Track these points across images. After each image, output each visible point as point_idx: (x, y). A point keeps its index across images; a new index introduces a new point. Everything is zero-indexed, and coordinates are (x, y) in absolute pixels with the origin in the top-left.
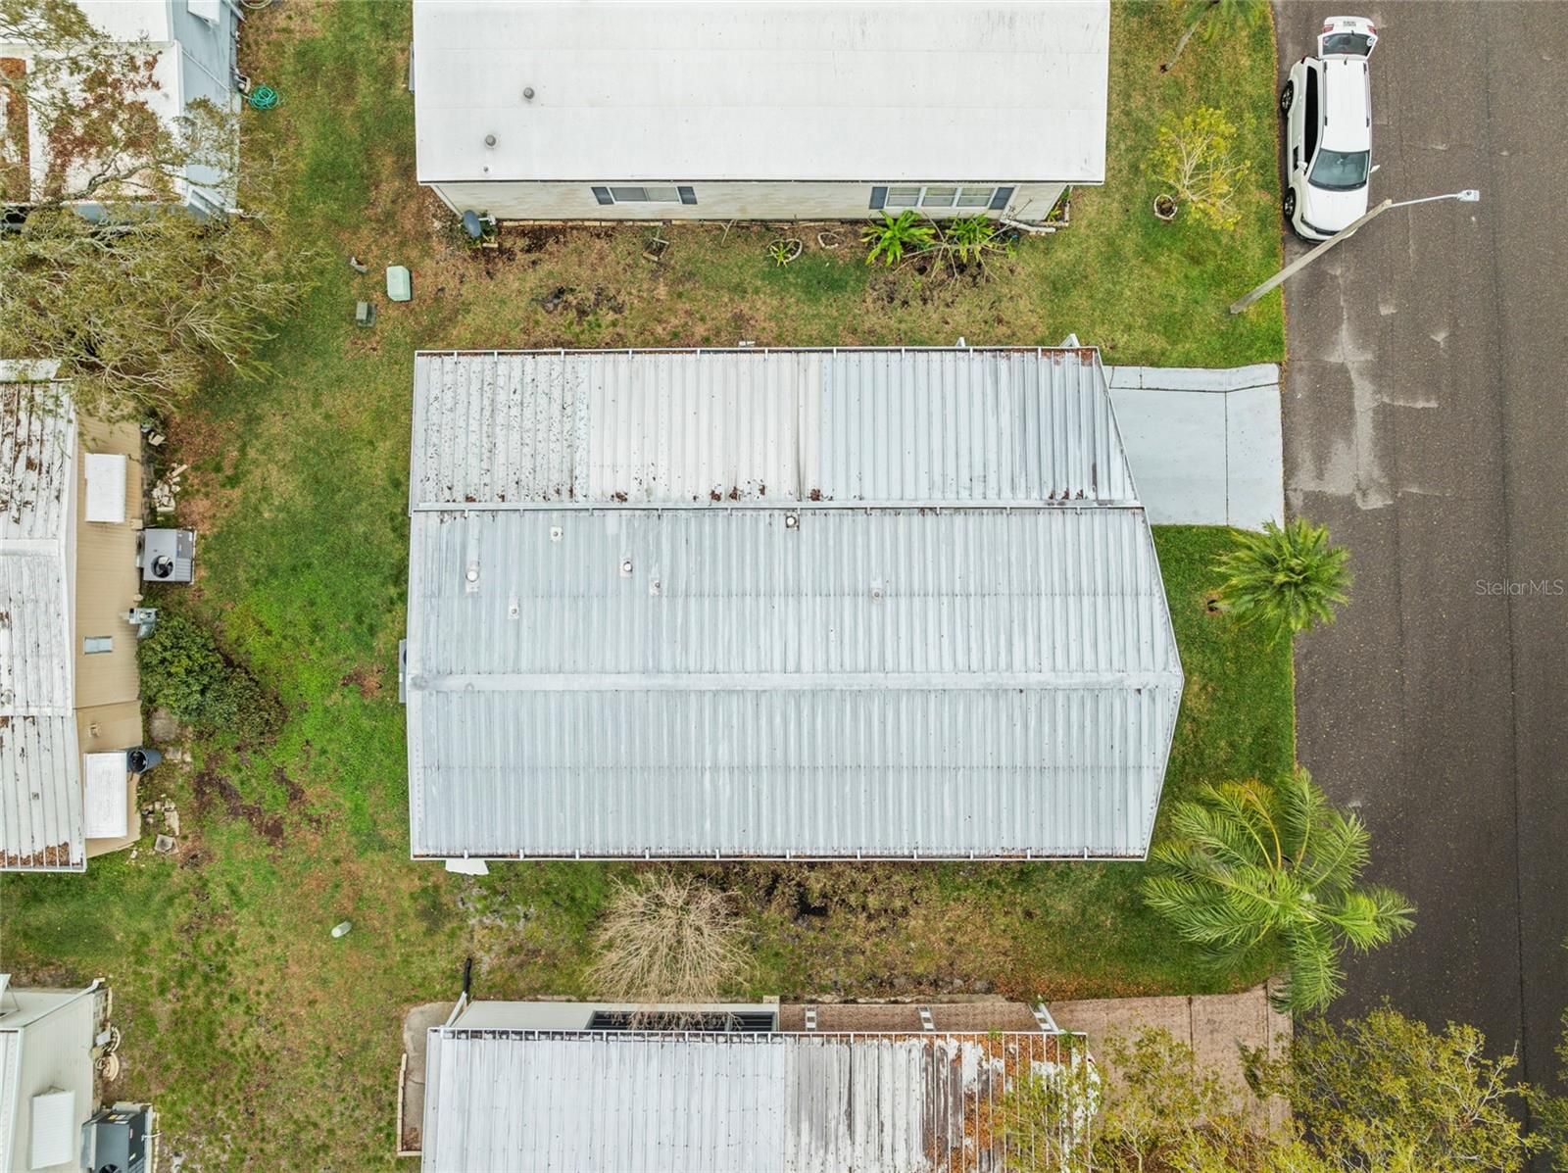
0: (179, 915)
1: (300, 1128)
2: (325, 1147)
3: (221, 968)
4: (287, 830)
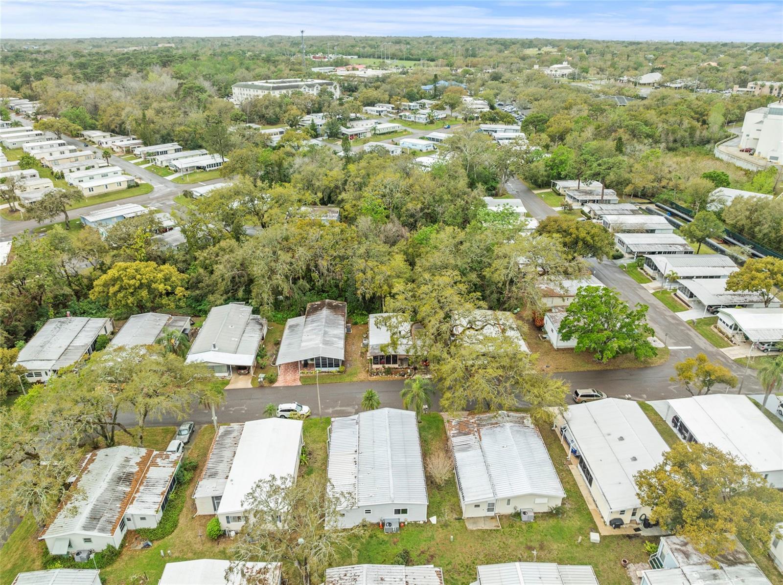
0: (456, 576)
1: (500, 548)
2: (504, 543)
3: (467, 566)
4: (432, 554)
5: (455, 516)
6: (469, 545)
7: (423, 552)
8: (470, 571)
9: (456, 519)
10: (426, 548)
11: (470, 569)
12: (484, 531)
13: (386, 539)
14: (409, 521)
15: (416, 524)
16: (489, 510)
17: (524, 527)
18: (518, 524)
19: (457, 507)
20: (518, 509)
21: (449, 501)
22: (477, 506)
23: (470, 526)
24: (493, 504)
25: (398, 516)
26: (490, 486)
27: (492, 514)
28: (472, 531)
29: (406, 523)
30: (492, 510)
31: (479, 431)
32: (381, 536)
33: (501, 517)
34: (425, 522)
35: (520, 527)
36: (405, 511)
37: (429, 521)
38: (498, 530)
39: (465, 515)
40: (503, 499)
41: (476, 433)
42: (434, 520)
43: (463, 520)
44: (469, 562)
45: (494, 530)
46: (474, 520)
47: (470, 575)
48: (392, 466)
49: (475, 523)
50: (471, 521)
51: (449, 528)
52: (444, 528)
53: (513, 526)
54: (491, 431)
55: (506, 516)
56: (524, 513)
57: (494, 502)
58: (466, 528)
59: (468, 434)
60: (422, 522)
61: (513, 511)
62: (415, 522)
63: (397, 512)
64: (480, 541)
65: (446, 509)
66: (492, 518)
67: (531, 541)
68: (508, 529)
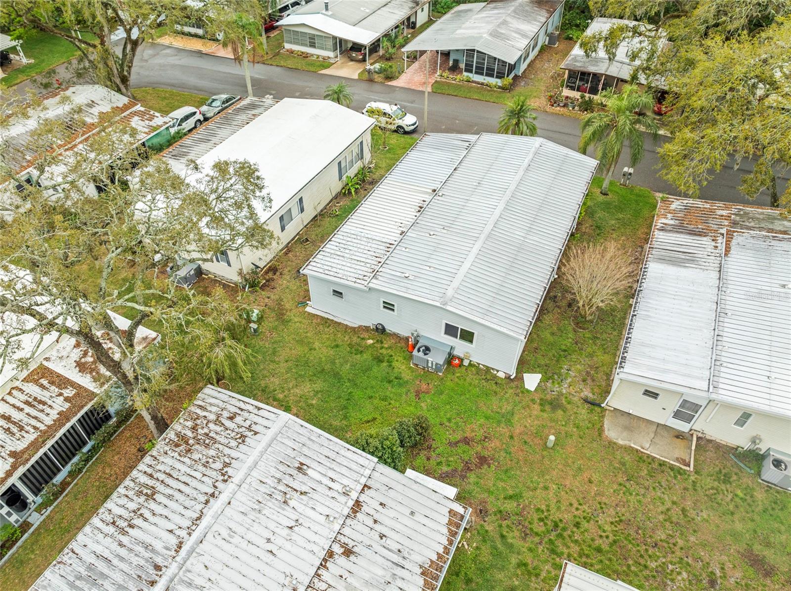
0: (514, 537)
3: (556, 526)
4: (485, 453)
5: (587, 393)
6: (586, 475)
7: (466, 441)
8: (559, 543)
9: (586, 400)
10: (480, 434)
11: (560, 536)
12: (641, 458)
13: (407, 376)
14: (475, 360)
15: (487, 373)
16: (677, 415)
17: (759, 495)
18: (747, 481)
19: (600, 376)
20: (763, 447)
21: (591, 356)
22: (651, 394)
23: (612, 432)
24: (696, 407)
25: (450, 341)
26: (707, 363)
27: (683, 426)
28: (612, 444)
29: (466, 363)
30: (688, 419)
31: (729, 236)
32: (400, 366)
33: (704, 443)
34: (508, 377)
35: (749, 491)
36: (468, 336)
37: (519, 378)
38: (680, 472)
39: (614, 401)
40: (729, 407)
41: (720, 240)
42: (532, 381)
43: (604, 410)
44: (567, 517)
45: (672, 468)
46: (631, 421)
47: (553, 552)
48: (489, 236)
49: (627, 428)
50: (623, 420)
51: (560, 412)
52: (547, 408)
53: (727, 480)
54: (763, 245)
55: (718, 446)
56: (777, 463)
57: (703, 403)
58: (601, 431)
59: (700, 234)
60: (501, 375)
61: (746, 445)
62: (488, 369)
63: (450, 330)
64: (621, 479)
65: (573, 370)
66: (679, 436)
67: (768, 545)
68: (709, 482)
